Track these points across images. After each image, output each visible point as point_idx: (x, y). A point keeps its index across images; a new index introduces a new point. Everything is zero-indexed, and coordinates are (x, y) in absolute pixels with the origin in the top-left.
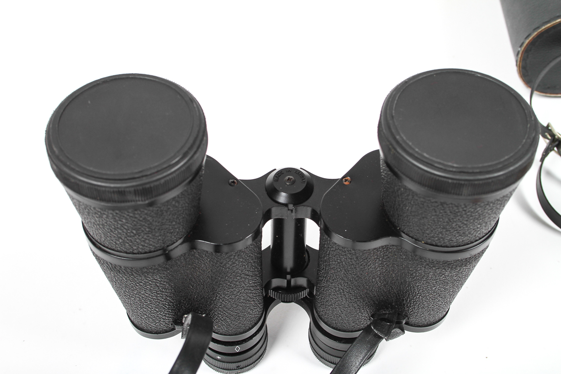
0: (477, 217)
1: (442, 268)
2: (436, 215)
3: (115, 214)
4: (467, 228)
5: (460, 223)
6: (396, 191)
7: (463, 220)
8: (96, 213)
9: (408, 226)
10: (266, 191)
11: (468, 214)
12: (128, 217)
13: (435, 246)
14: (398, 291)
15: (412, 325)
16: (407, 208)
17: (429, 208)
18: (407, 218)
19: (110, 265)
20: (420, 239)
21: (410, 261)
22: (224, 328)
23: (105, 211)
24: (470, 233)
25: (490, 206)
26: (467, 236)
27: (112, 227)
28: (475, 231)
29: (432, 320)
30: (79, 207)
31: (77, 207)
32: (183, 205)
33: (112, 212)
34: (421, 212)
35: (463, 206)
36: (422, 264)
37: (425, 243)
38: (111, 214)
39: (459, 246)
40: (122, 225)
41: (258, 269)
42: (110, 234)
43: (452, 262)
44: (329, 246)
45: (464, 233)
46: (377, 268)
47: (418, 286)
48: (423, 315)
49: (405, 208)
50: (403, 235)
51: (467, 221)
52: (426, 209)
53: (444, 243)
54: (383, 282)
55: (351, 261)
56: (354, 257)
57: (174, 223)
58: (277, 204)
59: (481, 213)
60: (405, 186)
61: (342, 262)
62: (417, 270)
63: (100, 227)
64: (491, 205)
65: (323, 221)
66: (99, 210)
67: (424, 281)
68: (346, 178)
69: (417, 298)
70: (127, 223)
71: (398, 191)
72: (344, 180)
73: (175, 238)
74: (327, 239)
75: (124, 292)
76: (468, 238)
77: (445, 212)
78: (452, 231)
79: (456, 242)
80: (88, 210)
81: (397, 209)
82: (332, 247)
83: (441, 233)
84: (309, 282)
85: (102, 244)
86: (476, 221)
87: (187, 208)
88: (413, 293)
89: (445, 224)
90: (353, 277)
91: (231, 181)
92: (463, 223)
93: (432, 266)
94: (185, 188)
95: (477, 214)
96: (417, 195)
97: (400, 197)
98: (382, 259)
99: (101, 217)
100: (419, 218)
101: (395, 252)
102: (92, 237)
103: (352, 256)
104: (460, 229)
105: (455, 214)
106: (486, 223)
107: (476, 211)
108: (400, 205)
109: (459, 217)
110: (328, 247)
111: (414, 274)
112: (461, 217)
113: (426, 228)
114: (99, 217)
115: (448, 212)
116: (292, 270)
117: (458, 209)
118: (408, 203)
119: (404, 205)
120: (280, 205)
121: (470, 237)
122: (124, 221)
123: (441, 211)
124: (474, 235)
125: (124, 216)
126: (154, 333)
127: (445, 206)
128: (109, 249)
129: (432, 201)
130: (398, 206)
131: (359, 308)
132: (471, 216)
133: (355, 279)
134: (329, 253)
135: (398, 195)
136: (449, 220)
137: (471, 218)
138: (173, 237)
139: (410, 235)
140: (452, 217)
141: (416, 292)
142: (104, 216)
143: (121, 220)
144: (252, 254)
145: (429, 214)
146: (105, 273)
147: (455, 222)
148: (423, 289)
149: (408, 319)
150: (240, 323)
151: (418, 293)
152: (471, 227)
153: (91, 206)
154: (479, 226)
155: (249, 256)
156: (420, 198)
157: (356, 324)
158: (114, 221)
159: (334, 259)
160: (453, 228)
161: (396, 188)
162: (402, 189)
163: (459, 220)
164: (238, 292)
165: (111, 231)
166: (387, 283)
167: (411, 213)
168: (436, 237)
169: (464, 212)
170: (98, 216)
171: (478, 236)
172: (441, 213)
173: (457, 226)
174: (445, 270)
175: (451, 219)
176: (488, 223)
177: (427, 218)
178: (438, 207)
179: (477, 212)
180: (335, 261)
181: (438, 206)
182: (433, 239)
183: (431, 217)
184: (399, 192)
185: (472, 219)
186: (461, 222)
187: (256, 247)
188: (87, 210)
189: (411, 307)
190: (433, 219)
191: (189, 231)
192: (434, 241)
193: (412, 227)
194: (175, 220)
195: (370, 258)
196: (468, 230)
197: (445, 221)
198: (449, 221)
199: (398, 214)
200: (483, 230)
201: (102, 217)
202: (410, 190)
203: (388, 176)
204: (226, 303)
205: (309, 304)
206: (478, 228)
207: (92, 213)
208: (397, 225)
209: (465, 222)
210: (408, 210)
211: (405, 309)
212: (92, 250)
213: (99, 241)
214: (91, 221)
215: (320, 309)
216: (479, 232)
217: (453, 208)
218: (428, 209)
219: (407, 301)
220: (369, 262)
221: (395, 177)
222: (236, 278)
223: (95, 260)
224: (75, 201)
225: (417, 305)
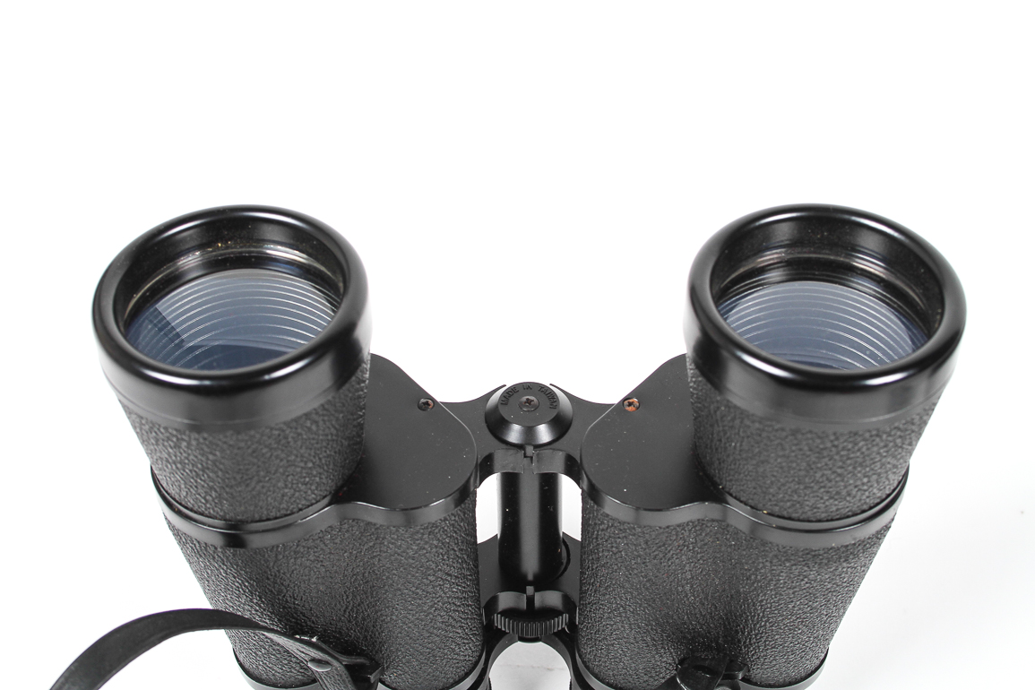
0: (860, 460)
1: (803, 563)
2: (784, 456)
3: (201, 440)
4: (842, 484)
5: (829, 472)
6: (712, 412)
7: (834, 466)
8: (169, 439)
9: (737, 480)
10: (486, 422)
11: (842, 453)
12: (225, 446)
13: (788, 520)
14: (726, 615)
15: (756, 684)
16: (733, 444)
17: (771, 441)
18: (735, 464)
19: (197, 545)
20: (760, 506)
21: (744, 550)
22: (407, 679)
23: (184, 434)
24: (849, 495)
25: (882, 441)
26: (845, 499)
27: (197, 467)
28: (859, 490)
29: (793, 674)
30: (141, 429)
31: (138, 430)
32: (327, 431)
33: (197, 436)
34: (757, 450)
35: (832, 438)
36: (765, 555)
37: (768, 514)
38: (195, 439)
39: (832, 520)
40: (214, 462)
41: (469, 564)
42: (196, 481)
43: (821, 552)
44: (597, 521)
45: (838, 493)
46: (685, 566)
47: (762, 601)
48: (774, 663)
49: (730, 445)
50: (730, 499)
51: (841, 467)
52: (766, 445)
53: (803, 513)
54: (698, 596)
55: (636, 550)
56: (641, 540)
57: (310, 465)
58: (504, 446)
59: (866, 453)
60: (728, 401)
61: (621, 552)
62: (757, 570)
63: (177, 468)
64: (884, 436)
65: (587, 476)
66: (175, 433)
67: (771, 590)
68: (631, 401)
69: (761, 627)
70: (223, 458)
71: (715, 412)
72: (626, 402)
73: (313, 496)
74: (593, 507)
75: (223, 600)
76: (848, 504)
77: (801, 450)
78: (816, 488)
79: (826, 512)
80: (156, 433)
81: (717, 449)
82: (602, 523)
83: (795, 491)
84: (567, 599)
85: (183, 503)
86: (859, 469)
87: (334, 437)
88: (754, 616)
89: (802, 473)
90: (640, 582)
91: (423, 400)
92: (834, 472)
93: (783, 559)
94: (330, 398)
95: (858, 454)
96: (748, 416)
97: (720, 424)
98: (694, 548)
99: (177, 446)
100: (754, 462)
101: (716, 533)
102: (167, 492)
103: (637, 539)
104: (829, 485)
105: (818, 453)
106: (879, 475)
107: (856, 448)
108: (720, 440)
109: (826, 460)
110: (595, 524)
111: (753, 577)
112: (830, 460)
113: (769, 482)
114: (175, 447)
115: (806, 448)
116: (536, 576)
117: (823, 443)
118: (735, 434)
119: (728, 438)
120: (509, 447)
121: (850, 503)
122: (218, 453)
123: (794, 448)
124: (858, 498)
125: (217, 445)
126: (281, 687)
127: (800, 436)
128: (195, 512)
129: (776, 427)
130: (718, 443)
131: (655, 645)
132: (849, 459)
133: (644, 585)
134: (598, 535)
135: (717, 421)
136: (809, 465)
137: (849, 462)
138: (309, 492)
139: (742, 499)
140: (814, 459)
141: (759, 615)
142: (184, 444)
143: (214, 452)
144: (455, 532)
145: (773, 455)
146: (189, 560)
147: (820, 469)
148: (770, 608)
149: (749, 671)
150: (437, 669)
151: (763, 616)
152: (851, 482)
153: (159, 426)
154: (865, 480)
155: (450, 537)
156: (753, 422)
157: (651, 677)
158: (200, 454)
159: (607, 546)
160: (818, 482)
161: (712, 407)
162: (723, 408)
163: (826, 465)
164: (432, 607)
165: (198, 475)
166: (706, 598)
167: (740, 455)
168: (788, 501)
169: (834, 449)
170: (172, 444)
171: (865, 503)
172: (793, 451)
173: (825, 478)
174: (808, 567)
175: (811, 463)
176: (884, 475)
177: (769, 463)
178: (787, 440)
179: (859, 450)
180: (609, 551)
181: (786, 437)
182: (782, 504)
183: (776, 460)
184: (718, 413)
185: (850, 465)
186: (830, 469)
187: (462, 519)
188: (154, 434)
189: (751, 644)
190: (780, 463)
191: (339, 484)
192: (785, 509)
193: (744, 482)
194: (312, 458)
195: (670, 545)
196: (845, 487)
197: (802, 468)
198: (808, 468)
199: (719, 459)
200: (875, 491)
201: (180, 447)
202: (735, 407)
203: (698, 386)
204: (410, 627)
205: (568, 642)
206: (863, 484)
207: (163, 440)
208: (718, 481)
209: (839, 471)
210: (735, 447)
211: (741, 650)
212: (166, 519)
213: (177, 497)
214: (162, 456)
215: (586, 649)
216: (867, 493)
217: (814, 441)
218: (769, 443)
219: (743, 633)
220: (669, 552)
221: (709, 386)
222: (427, 579)
223: (173, 537)
224: (134, 416)
225: (763, 640)
